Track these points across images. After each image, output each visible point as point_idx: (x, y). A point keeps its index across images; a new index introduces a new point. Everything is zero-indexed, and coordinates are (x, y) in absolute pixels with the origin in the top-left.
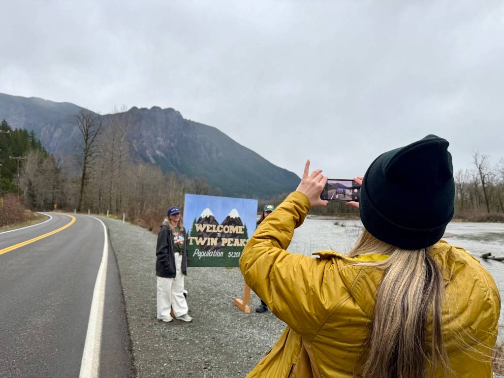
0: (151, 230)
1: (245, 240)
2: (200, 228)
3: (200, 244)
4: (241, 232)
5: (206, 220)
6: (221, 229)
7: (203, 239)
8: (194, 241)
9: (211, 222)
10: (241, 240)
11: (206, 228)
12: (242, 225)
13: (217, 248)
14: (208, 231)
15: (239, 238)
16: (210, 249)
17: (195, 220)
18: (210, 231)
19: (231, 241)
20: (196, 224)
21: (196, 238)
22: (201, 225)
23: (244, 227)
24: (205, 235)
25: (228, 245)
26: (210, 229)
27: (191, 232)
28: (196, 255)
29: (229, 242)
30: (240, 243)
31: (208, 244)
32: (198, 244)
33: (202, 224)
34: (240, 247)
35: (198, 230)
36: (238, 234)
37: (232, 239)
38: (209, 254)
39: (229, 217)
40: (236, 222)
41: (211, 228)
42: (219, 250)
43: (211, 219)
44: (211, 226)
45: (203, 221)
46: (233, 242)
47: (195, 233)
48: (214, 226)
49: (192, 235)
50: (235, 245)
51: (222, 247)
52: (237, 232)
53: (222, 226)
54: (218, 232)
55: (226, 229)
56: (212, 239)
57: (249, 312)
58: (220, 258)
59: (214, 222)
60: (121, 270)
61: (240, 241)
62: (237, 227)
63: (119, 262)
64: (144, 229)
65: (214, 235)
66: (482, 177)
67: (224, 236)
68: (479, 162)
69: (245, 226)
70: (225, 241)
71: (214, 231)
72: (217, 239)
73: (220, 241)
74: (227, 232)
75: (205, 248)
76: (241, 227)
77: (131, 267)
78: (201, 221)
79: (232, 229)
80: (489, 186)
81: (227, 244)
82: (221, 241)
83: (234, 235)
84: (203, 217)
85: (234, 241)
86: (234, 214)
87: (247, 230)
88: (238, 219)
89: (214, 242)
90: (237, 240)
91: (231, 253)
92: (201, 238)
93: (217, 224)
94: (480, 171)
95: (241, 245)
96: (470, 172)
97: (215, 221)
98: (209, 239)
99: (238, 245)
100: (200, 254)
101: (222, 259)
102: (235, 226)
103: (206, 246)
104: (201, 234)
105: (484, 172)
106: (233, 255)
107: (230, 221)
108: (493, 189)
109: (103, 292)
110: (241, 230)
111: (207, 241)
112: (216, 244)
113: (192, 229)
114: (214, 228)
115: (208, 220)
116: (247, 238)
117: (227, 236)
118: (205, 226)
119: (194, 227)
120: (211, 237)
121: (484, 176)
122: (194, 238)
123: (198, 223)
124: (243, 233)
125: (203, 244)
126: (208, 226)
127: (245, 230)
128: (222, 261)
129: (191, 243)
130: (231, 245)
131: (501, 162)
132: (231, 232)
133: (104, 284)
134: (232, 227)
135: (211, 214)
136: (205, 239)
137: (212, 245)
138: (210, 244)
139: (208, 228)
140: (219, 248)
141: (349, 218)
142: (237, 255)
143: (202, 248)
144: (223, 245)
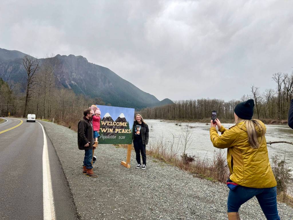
0: (70, 128)
1: (128, 130)
3: (103, 132)
4: (125, 126)
6: (115, 124)
7: (105, 129)
9: (109, 120)
10: (126, 130)
11: (107, 123)
12: (126, 122)
13: (113, 134)
14: (108, 125)
16: (109, 134)
18: (109, 125)
20: (101, 121)
21: (101, 129)
22: (104, 122)
24: (107, 127)
25: (119, 132)
28: (101, 138)
29: (119, 131)
31: (108, 132)
33: (105, 121)
35: (102, 124)
37: (121, 130)
38: (108, 137)
39: (119, 117)
40: (123, 120)
41: (110, 123)
43: (110, 118)
45: (105, 120)
46: (121, 131)
48: (111, 122)
50: (122, 132)
51: (116, 133)
53: (116, 123)
54: (113, 126)
55: (118, 124)
56: (110, 129)
57: (130, 167)
58: (115, 139)
60: (56, 149)
62: (124, 123)
63: (54, 144)
64: (66, 127)
65: (111, 127)
66: (255, 99)
67: (117, 127)
68: (254, 91)
69: (128, 122)
70: (117, 130)
71: (111, 125)
72: (112, 129)
73: (114, 130)
75: (106, 134)
76: (126, 123)
77: (62, 147)
79: (121, 124)
80: (259, 104)
83: (122, 127)
84: (105, 117)
85: (122, 130)
86: (122, 116)
89: (111, 131)
91: (120, 137)
92: (104, 129)
93: (113, 121)
94: (255, 96)
95: (126, 133)
96: (249, 97)
98: (108, 129)
99: (124, 132)
100: (104, 137)
101: (116, 140)
102: (122, 123)
104: (104, 126)
105: (257, 96)
106: (122, 137)
107: (120, 120)
108: (261, 106)
109: (48, 159)
110: (126, 124)
112: (112, 132)
114: (111, 124)
115: (108, 119)
117: (118, 128)
118: (106, 122)
120: (109, 128)
121: (257, 99)
123: (102, 120)
124: (127, 126)
125: (105, 131)
126: (108, 122)
127: (128, 124)
128: (115, 141)
130: (121, 132)
131: (266, 91)
132: (120, 126)
133: (47, 155)
134: (121, 123)
135: (110, 116)
136: (106, 129)
137: (110, 132)
138: (109, 132)
139: (108, 123)
140: (114, 134)
141: (183, 121)
142: (124, 137)
143: (104, 134)
144: (116, 132)
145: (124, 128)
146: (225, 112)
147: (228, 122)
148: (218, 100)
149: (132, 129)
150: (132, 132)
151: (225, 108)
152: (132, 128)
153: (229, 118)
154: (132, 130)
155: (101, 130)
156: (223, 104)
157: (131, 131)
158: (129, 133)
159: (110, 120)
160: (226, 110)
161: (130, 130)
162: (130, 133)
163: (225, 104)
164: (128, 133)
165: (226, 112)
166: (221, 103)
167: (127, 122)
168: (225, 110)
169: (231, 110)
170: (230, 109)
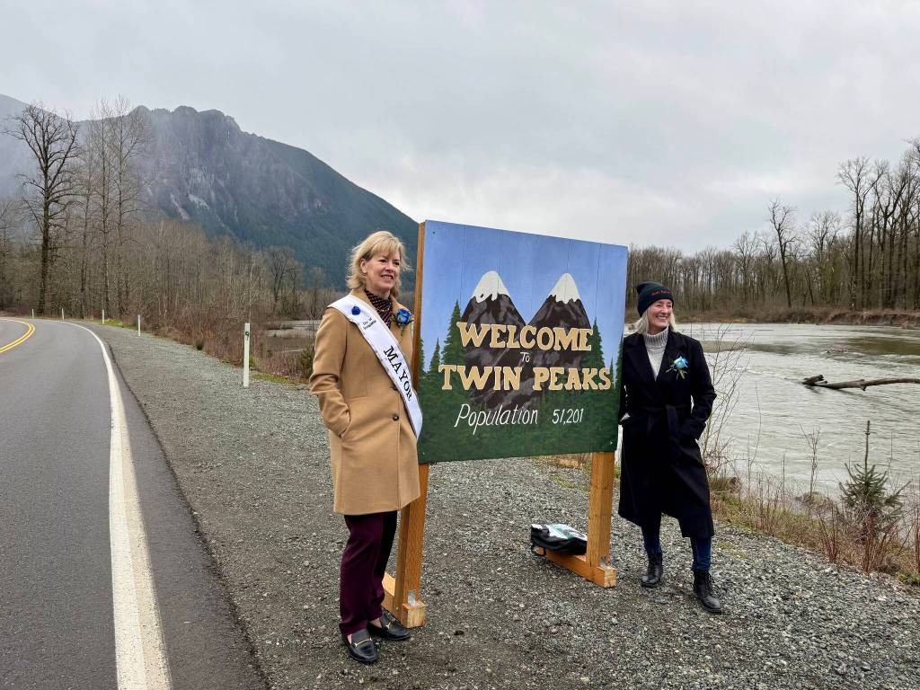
0: (200, 348)
1: (594, 371)
2: (471, 335)
3: (473, 385)
4: (584, 347)
5: (487, 311)
6: (530, 337)
7: (481, 373)
8: (455, 378)
9: (502, 315)
10: (585, 371)
11: (489, 333)
12: (587, 326)
13: (520, 400)
14: (494, 344)
15: (580, 367)
16: (501, 401)
17: (457, 309)
18: (502, 345)
19: (557, 374)
20: (458, 324)
21: (461, 369)
22: (473, 326)
23: (591, 332)
24: (487, 357)
25: (552, 387)
26: (499, 340)
27: (446, 349)
28: (464, 424)
29: (554, 379)
30: (582, 383)
31: (497, 387)
32: (467, 386)
33: (478, 323)
34: (583, 390)
35: (465, 343)
36: (578, 353)
37: (561, 370)
38: (499, 418)
39: (551, 299)
40: (572, 315)
41: (504, 336)
42: (528, 404)
43: (503, 304)
44: (503, 328)
45: (480, 315)
46: (562, 379)
47: (457, 352)
48: (512, 329)
49: (448, 361)
50: (568, 387)
51: (536, 393)
52: (574, 348)
53: (533, 330)
54: (522, 349)
55: (546, 339)
56: (507, 370)
57: (613, 583)
58: (531, 427)
59: (509, 315)
61: (581, 376)
62: (574, 331)
65: (510, 358)
66: (781, 246)
67: (539, 359)
68: (778, 220)
69: (595, 328)
70: (541, 374)
71: (512, 344)
72: (519, 370)
73: (527, 375)
74: (548, 347)
75: (488, 398)
76: (584, 332)
78: (474, 313)
79: (563, 337)
80: (790, 261)
81: (547, 384)
82: (532, 375)
83: (567, 357)
84: (479, 300)
85: (566, 373)
86: (565, 290)
87: (600, 340)
88: (577, 307)
89: (511, 378)
90: (573, 372)
91: (560, 413)
92: (475, 369)
93: (520, 323)
94: (779, 234)
95: (586, 387)
96: (761, 238)
97: (515, 313)
98: (497, 370)
99: (578, 387)
100: (475, 420)
101: (537, 433)
102: (568, 330)
103: (490, 393)
104: (474, 354)
105: (786, 236)
106: (566, 416)
107: (555, 314)
108: (797, 265)
110: (584, 340)
111: (492, 376)
112: (516, 386)
113: (448, 341)
114: (511, 337)
115: (497, 309)
116: (600, 365)
117: (548, 359)
118: (485, 327)
119: (455, 333)
120: (501, 364)
121: (785, 244)
122: (454, 368)
123: (465, 319)
124: (589, 348)
125: (480, 386)
126: (495, 328)
127: (595, 340)
128: (536, 439)
129: (447, 386)
130: (559, 387)
131: (813, 220)
132: (557, 348)
134: (559, 331)
135: (504, 291)
136: (488, 370)
137: (507, 388)
138: (502, 387)
139: (495, 336)
140: (527, 398)
142: (577, 415)
143: (478, 401)
144: (537, 387)
145: (576, 362)
147: (694, 318)
148: (662, 251)
149: (615, 368)
150: (615, 380)
151: (682, 275)
153: (695, 308)
154: (615, 373)
155: (457, 374)
156: (679, 261)
157: (610, 376)
158: (602, 387)
159: (505, 317)
160: (687, 281)
161: (606, 370)
162: (607, 387)
163: (685, 262)
164: (595, 387)
165: (686, 288)
167: (592, 325)
168: (682, 280)
169: (702, 282)
170: (700, 279)
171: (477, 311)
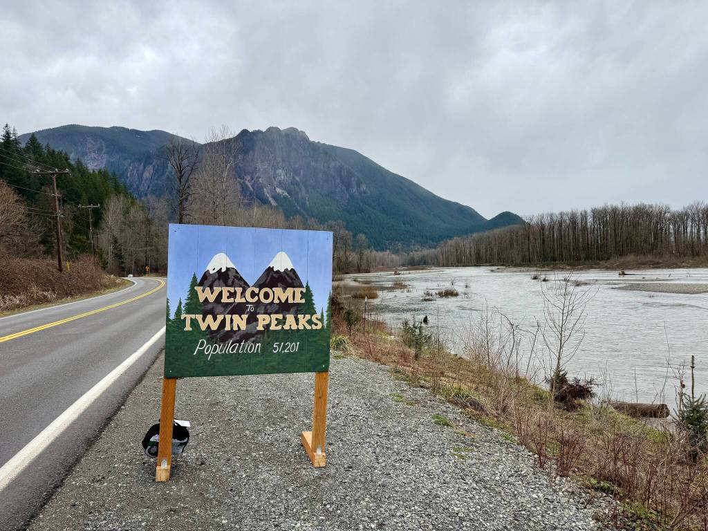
1: (308, 317)
2: (205, 294)
3: (209, 327)
4: (298, 300)
5: (219, 278)
6: (253, 295)
7: (215, 319)
8: (194, 323)
9: (230, 282)
10: (300, 316)
11: (220, 294)
12: (301, 286)
13: (246, 336)
14: (224, 300)
15: (296, 314)
16: (231, 337)
17: (195, 278)
18: (231, 300)
19: (277, 319)
20: (196, 288)
21: (199, 317)
22: (208, 289)
23: (304, 290)
24: (220, 308)
25: (273, 327)
26: (228, 297)
27: (187, 304)
28: (201, 352)
29: (274, 322)
30: (297, 324)
31: (228, 328)
32: (203, 327)
33: (211, 287)
34: (298, 330)
35: (201, 300)
36: (293, 305)
37: (280, 316)
38: (229, 348)
39: (270, 269)
40: (287, 279)
41: (233, 295)
42: (252, 339)
43: (231, 275)
44: (232, 290)
45: (213, 282)
46: (283, 322)
47: (194, 305)
48: (239, 290)
49: (188, 312)
50: (286, 327)
51: (260, 332)
52: (290, 301)
53: (257, 290)
54: (247, 303)
55: (266, 296)
56: (236, 317)
57: (323, 464)
58: (255, 355)
59: (236, 281)
61: (297, 320)
62: (290, 290)
65: (238, 309)
67: (262, 309)
69: (308, 287)
70: (263, 320)
71: (239, 300)
72: (245, 317)
73: (252, 319)
74: (269, 301)
75: (220, 336)
76: (298, 290)
78: (206, 280)
79: (280, 294)
81: (269, 325)
82: (257, 320)
83: (284, 307)
84: (212, 272)
85: (285, 318)
86: (281, 263)
87: (312, 295)
88: (291, 274)
89: (240, 322)
90: (290, 318)
91: (279, 346)
92: (210, 317)
93: (245, 286)
95: (301, 327)
97: (241, 279)
98: (228, 317)
99: (294, 327)
100: (211, 350)
101: (260, 359)
102: (285, 289)
103: (222, 333)
104: (209, 307)
106: (284, 348)
107: (273, 279)
110: (298, 296)
111: (223, 322)
112: (243, 327)
113: (189, 299)
114: (238, 295)
115: (224, 277)
116: (313, 312)
117: (269, 309)
118: (217, 290)
119: (193, 294)
120: (232, 313)
122: (193, 316)
123: (201, 284)
124: (303, 301)
125: (214, 326)
126: (225, 290)
127: (308, 295)
128: (260, 362)
129: (188, 328)
130: (279, 327)
132: (276, 301)
134: (278, 291)
135: (231, 265)
136: (220, 318)
137: (235, 328)
138: (232, 328)
139: (225, 295)
140: (252, 335)
141: (554, 268)
142: (293, 347)
143: (212, 338)
144: (260, 328)
145: (292, 310)
146: (672, 239)
147: (683, 264)
150: (325, 322)
152: (325, 309)
153: (685, 255)
155: (196, 320)
157: (321, 320)
158: (314, 327)
159: (233, 282)
161: (318, 315)
162: (319, 327)
164: (308, 327)
165: (675, 238)
166: (661, 213)
167: (305, 285)
171: (210, 279)
